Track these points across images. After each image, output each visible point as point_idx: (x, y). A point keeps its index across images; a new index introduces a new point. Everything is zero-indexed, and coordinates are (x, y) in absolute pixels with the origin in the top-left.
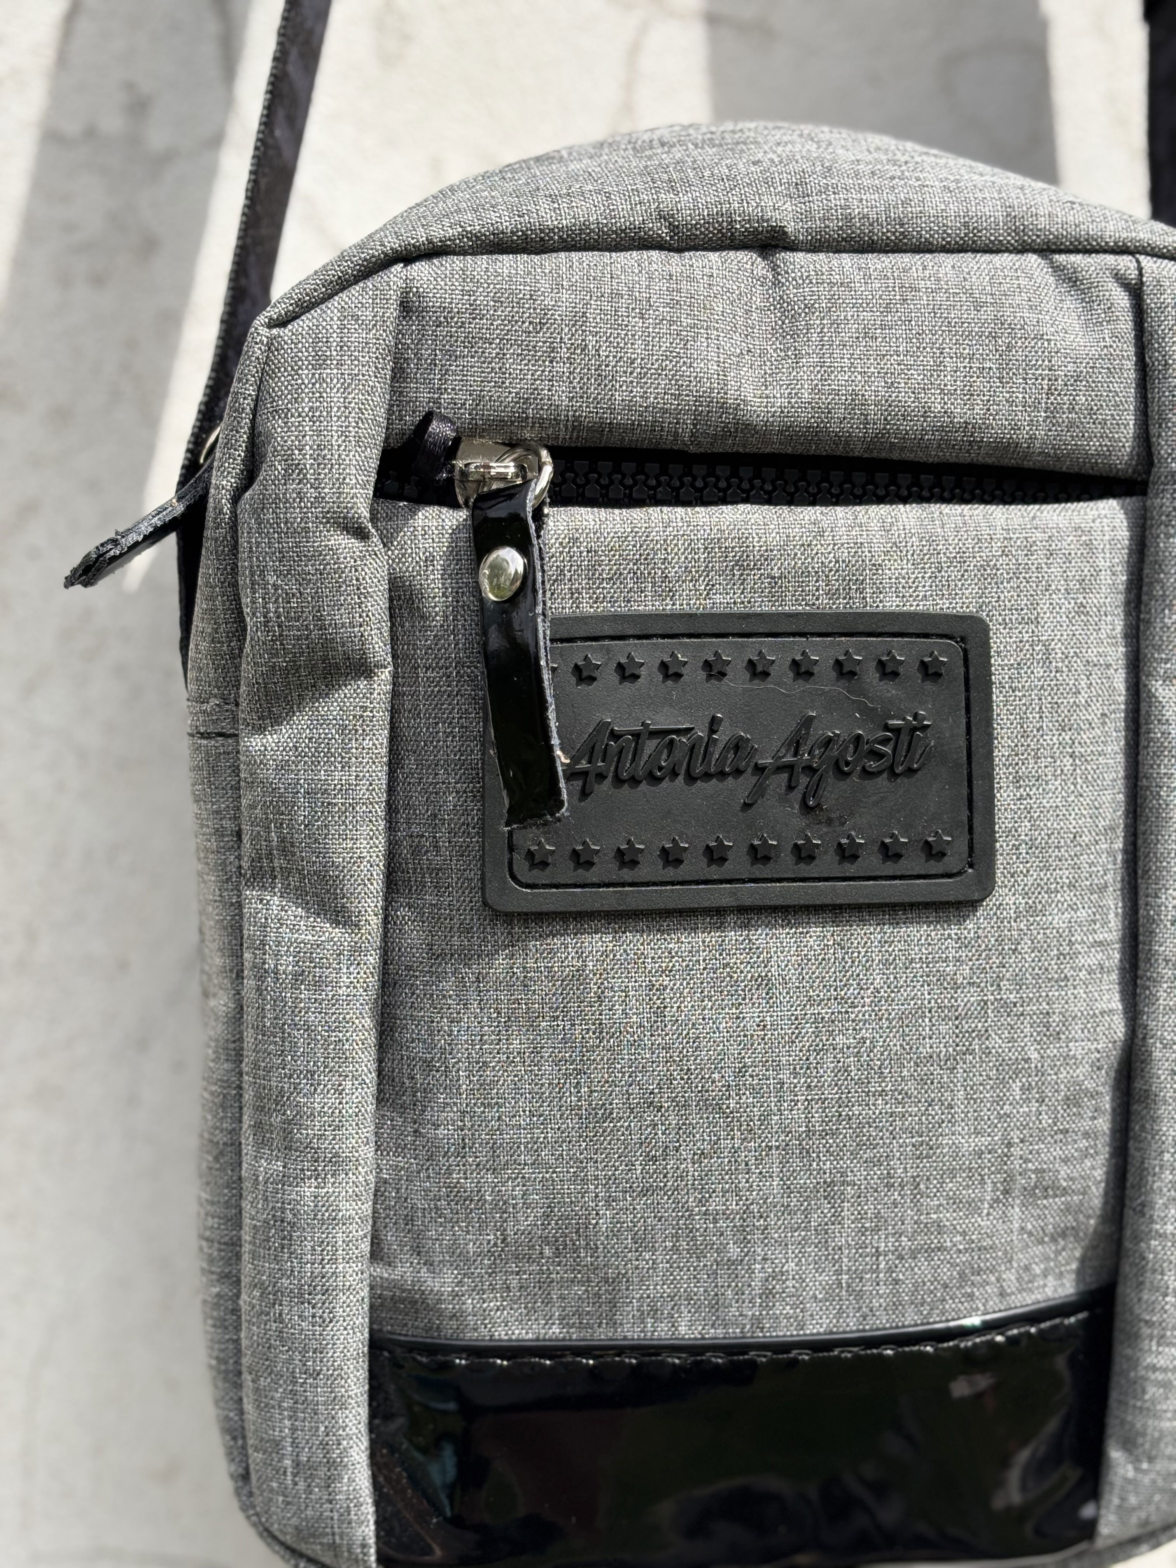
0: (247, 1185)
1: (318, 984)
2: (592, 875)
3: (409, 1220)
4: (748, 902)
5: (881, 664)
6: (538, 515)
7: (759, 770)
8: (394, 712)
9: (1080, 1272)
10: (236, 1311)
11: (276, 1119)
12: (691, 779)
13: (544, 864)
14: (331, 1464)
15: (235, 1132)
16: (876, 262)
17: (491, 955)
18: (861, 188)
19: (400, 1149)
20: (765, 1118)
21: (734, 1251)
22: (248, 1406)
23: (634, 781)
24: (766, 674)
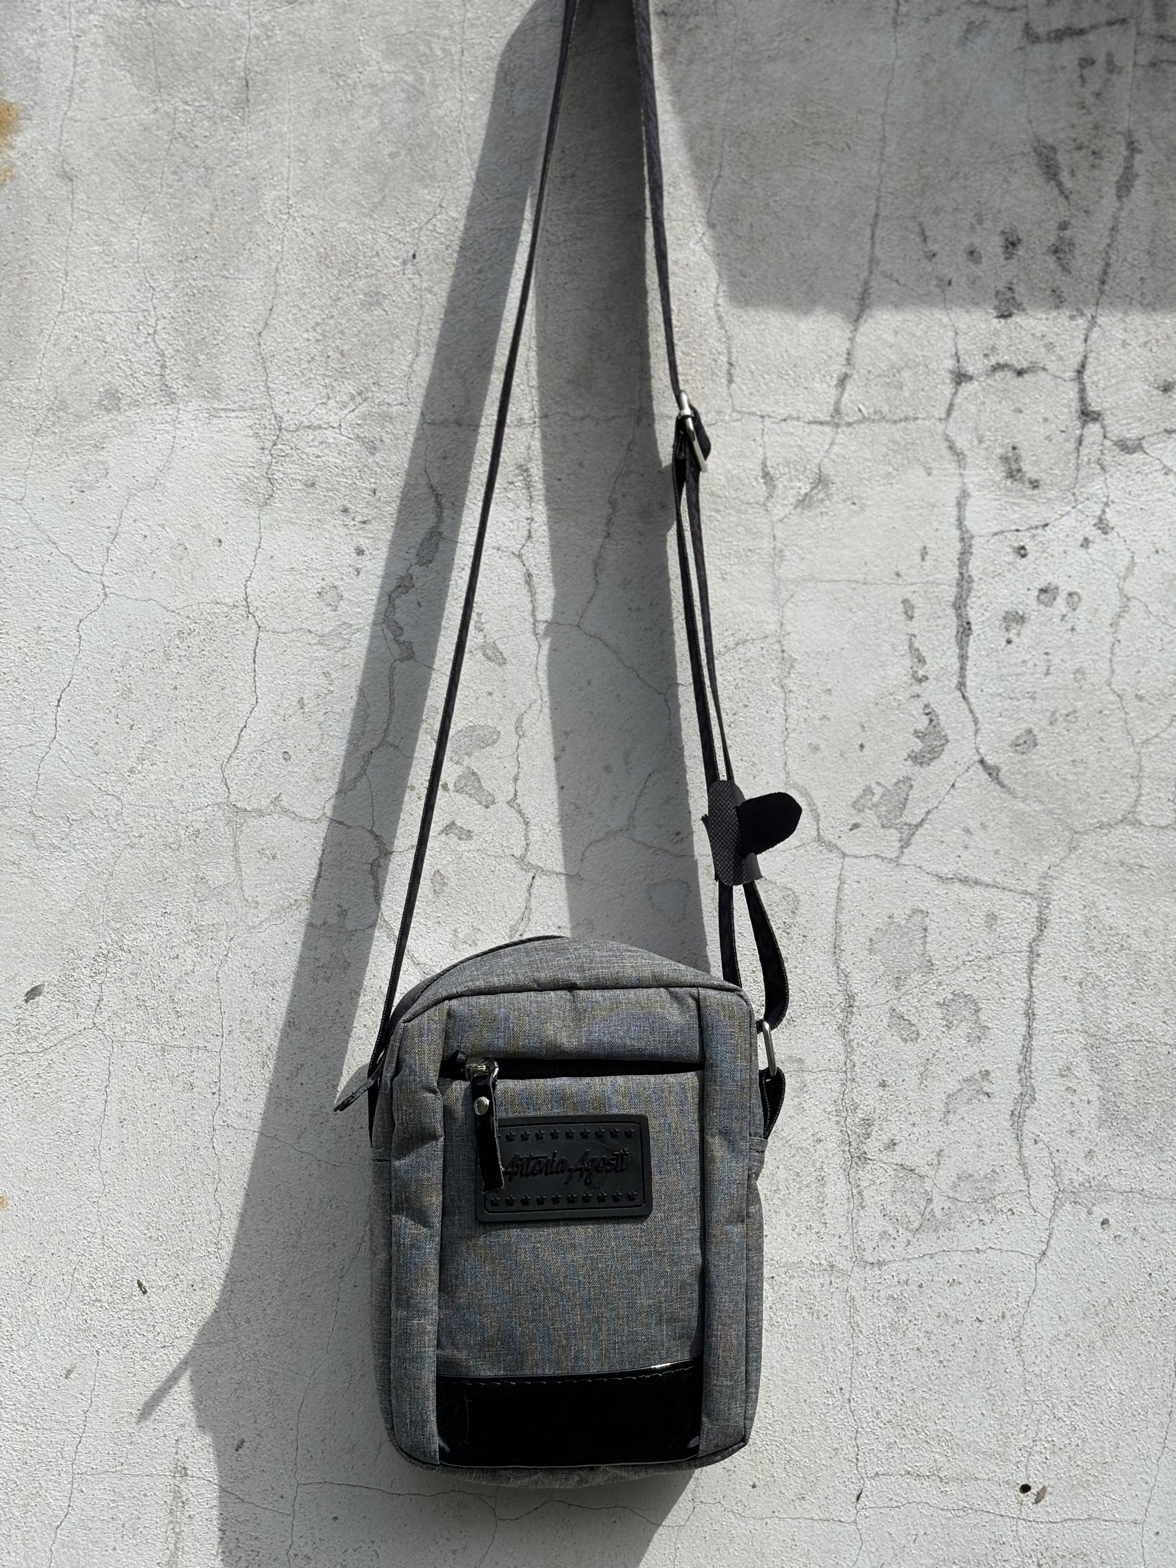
0: (393, 1321)
1: (418, 1249)
2: (513, 1208)
3: (450, 1333)
4: (567, 1216)
5: (611, 1133)
6: (494, 1085)
7: (570, 1170)
8: (445, 1152)
9: (690, 1351)
10: (389, 1368)
11: (404, 1297)
12: (546, 1174)
13: (496, 1205)
14: (423, 1421)
15: (389, 1303)
16: (608, 993)
17: (479, 1237)
18: (602, 968)
19: (447, 1307)
20: (574, 1294)
21: (564, 1342)
22: (393, 1401)
23: (527, 1175)
24: (572, 1137)
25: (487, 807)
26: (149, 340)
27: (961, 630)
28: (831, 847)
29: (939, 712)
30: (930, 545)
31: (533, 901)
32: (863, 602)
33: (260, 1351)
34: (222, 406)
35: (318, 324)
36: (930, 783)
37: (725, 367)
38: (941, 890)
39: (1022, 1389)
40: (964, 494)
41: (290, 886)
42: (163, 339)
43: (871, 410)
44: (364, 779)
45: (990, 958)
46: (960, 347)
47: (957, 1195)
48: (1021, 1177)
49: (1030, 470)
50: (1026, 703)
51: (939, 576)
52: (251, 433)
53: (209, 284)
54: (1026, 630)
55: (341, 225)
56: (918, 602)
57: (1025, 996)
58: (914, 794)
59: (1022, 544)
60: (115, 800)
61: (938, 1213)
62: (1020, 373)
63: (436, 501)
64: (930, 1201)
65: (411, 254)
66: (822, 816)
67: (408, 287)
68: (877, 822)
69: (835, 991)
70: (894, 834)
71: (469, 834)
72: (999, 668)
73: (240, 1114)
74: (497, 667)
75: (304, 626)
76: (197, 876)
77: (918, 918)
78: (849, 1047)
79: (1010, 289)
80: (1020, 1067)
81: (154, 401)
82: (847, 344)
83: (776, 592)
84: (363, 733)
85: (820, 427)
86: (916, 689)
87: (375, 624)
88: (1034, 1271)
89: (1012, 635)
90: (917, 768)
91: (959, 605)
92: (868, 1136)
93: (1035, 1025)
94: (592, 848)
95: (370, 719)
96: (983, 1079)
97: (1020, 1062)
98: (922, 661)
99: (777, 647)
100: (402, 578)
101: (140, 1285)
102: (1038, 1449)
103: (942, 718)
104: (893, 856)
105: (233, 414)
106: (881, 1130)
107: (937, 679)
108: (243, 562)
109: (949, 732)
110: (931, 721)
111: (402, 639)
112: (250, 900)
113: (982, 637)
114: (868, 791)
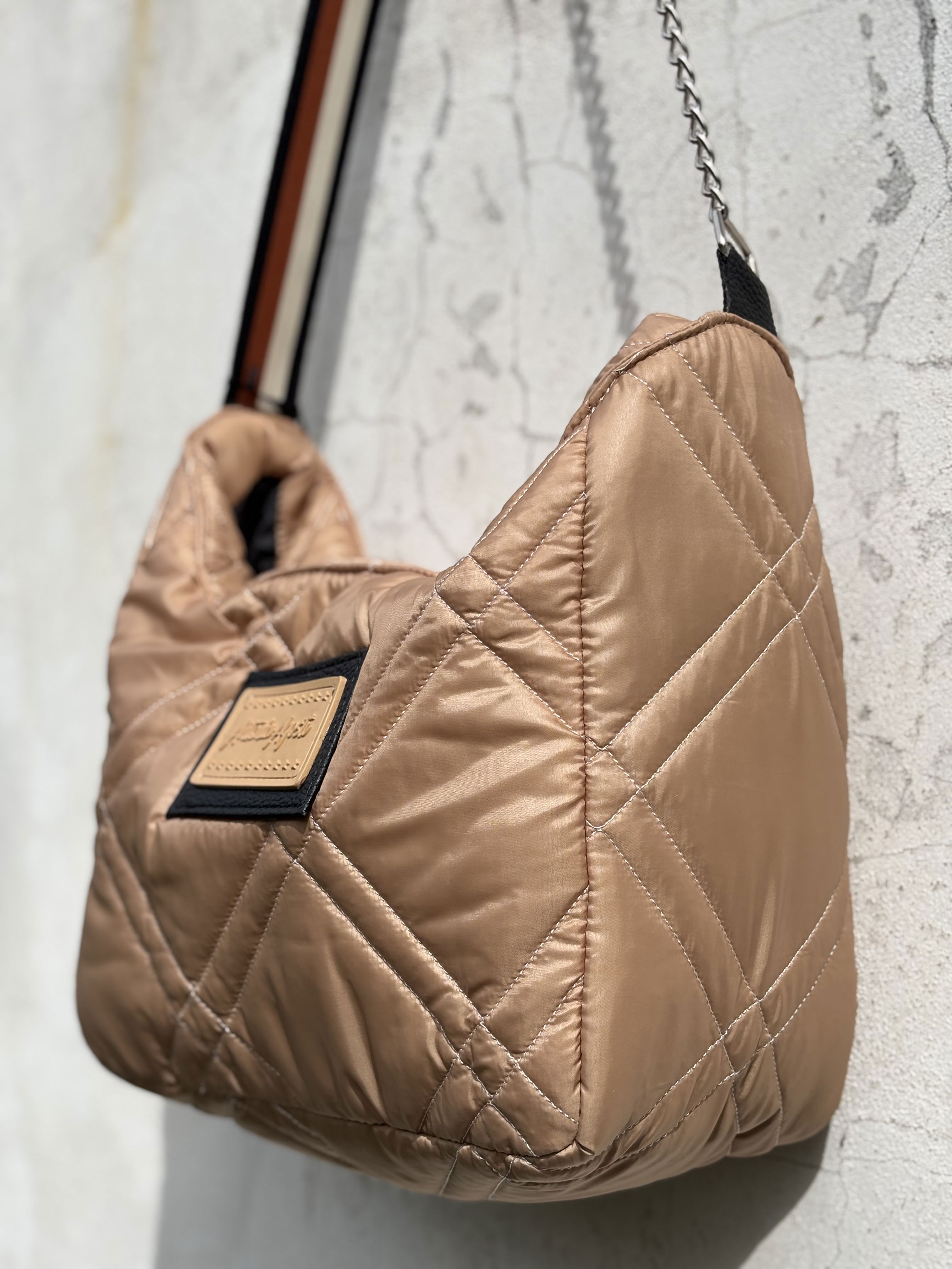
28: (795, 352)
29: (905, 148)
36: (897, 244)
38: (912, 380)
47: (939, 773)
58: (879, 264)
61: (918, 796)
68: (841, 309)
70: (859, 320)
77: (888, 421)
90: (882, 227)
98: (882, 87)
103: (908, 155)
107: (901, 107)
109: (915, 171)
110: (896, 162)
113: (949, 33)
114: (831, 272)
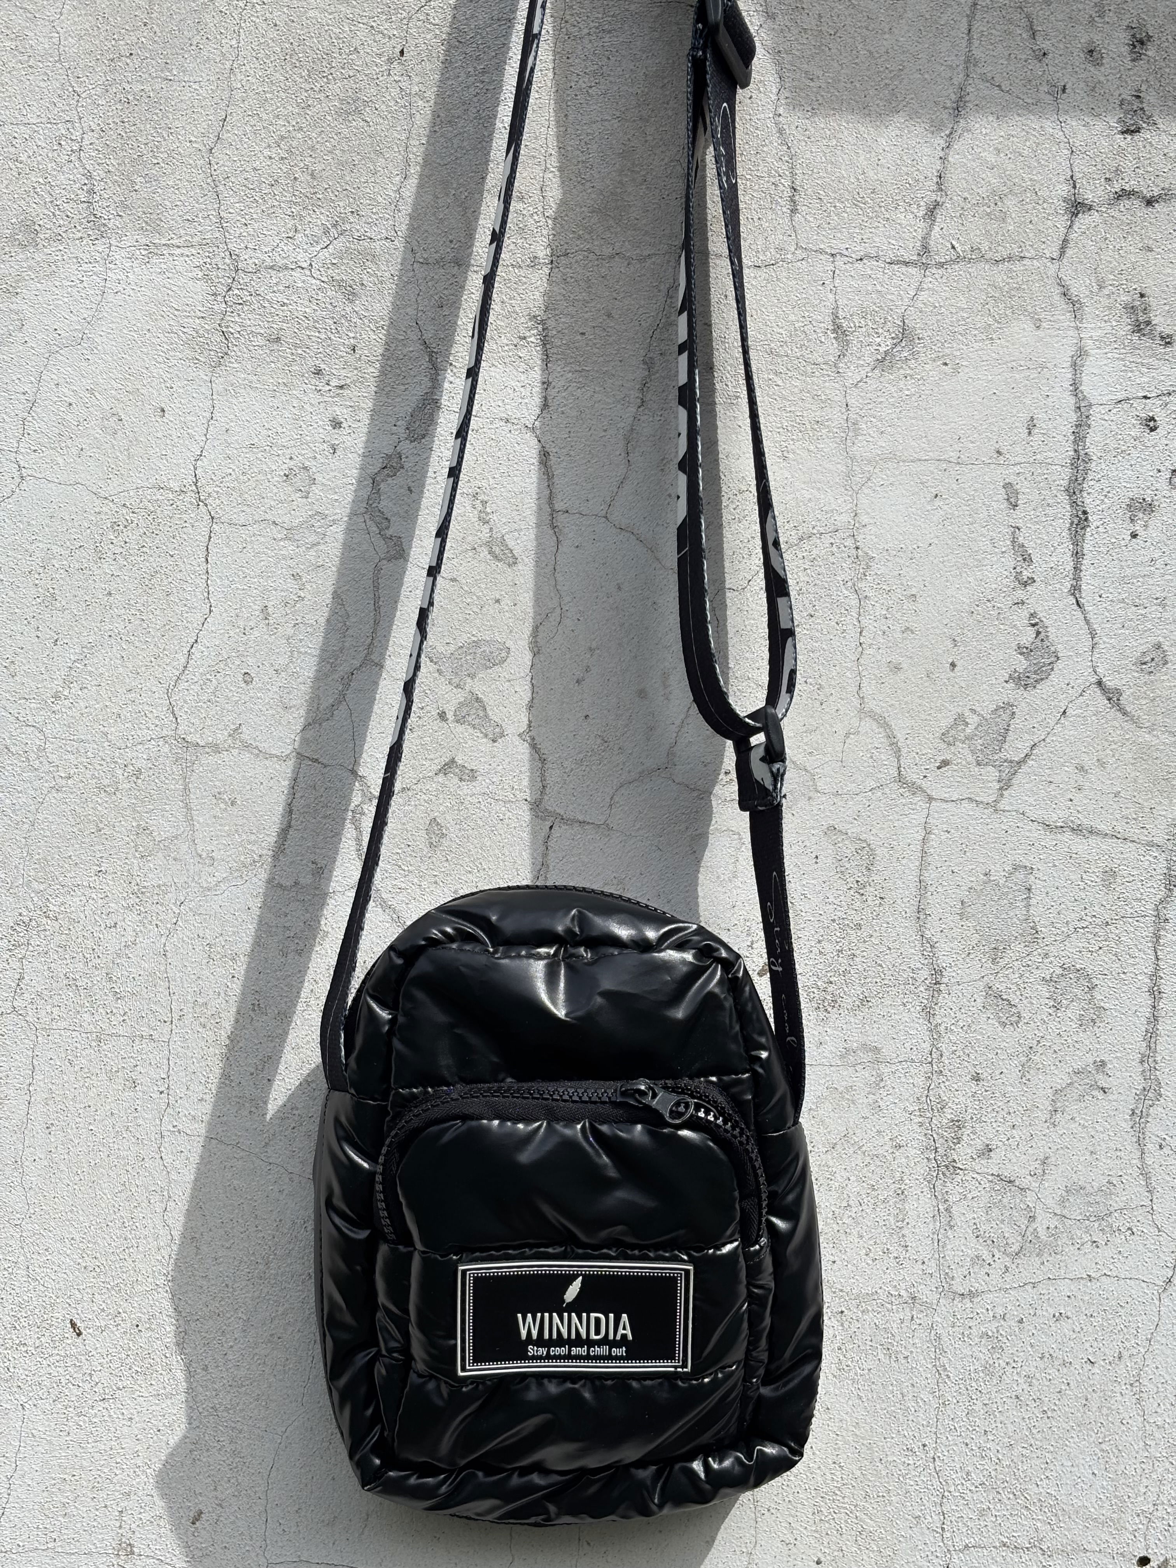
25: (494, 741)
26: (72, 158)
27: (1076, 521)
28: (915, 789)
29: (1047, 622)
30: (1040, 416)
31: (551, 855)
32: (955, 487)
33: (220, 1403)
34: (163, 242)
35: (282, 138)
36: (1036, 710)
37: (788, 193)
38: (1049, 840)
39: (1142, 1444)
40: (1081, 353)
41: (253, 837)
42: (91, 158)
43: (967, 247)
44: (343, 707)
45: (1107, 924)
46: (1076, 169)
47: (1065, 1212)
48: (1143, 1190)
49: (1162, 323)
50: (1154, 611)
51: (1050, 454)
52: (200, 274)
53: (147, 88)
54: (1155, 522)
55: (311, 13)
56: (1023, 486)
57: (1150, 970)
58: (1016, 724)
59: (1151, 414)
60: (37, 733)
61: (1042, 1233)
62: (1150, 202)
63: (430, 361)
64: (1032, 1219)
65: (398, 50)
66: (904, 751)
67: (395, 92)
68: (970, 758)
69: (920, 966)
70: (991, 773)
71: (473, 775)
72: (1122, 568)
73: (194, 1118)
74: (506, 567)
75: (268, 517)
76: (139, 825)
77: (1020, 876)
78: (935, 1032)
79: (1138, 97)
80: (1143, 1056)
81: (79, 235)
82: (938, 165)
83: (849, 475)
84: (341, 650)
85: (904, 269)
86: (1020, 594)
87: (353, 514)
88: (1157, 1303)
89: (1138, 528)
90: (1021, 691)
91: (1074, 490)
92: (959, 1140)
93: (1161, 1005)
94: (623, 791)
95: (350, 632)
96: (1097, 1071)
97: (1143, 1050)
98: (1027, 559)
99: (849, 542)
100: (389, 457)
101: (73, 1325)
102: (1159, 1514)
103: (1051, 630)
104: (990, 800)
105: (178, 251)
106: (974, 1133)
107: (1046, 582)
108: (191, 437)
109: (1060, 647)
110: (1038, 633)
111: (389, 533)
112: (204, 855)
113: (1101, 529)
114: (960, 720)
